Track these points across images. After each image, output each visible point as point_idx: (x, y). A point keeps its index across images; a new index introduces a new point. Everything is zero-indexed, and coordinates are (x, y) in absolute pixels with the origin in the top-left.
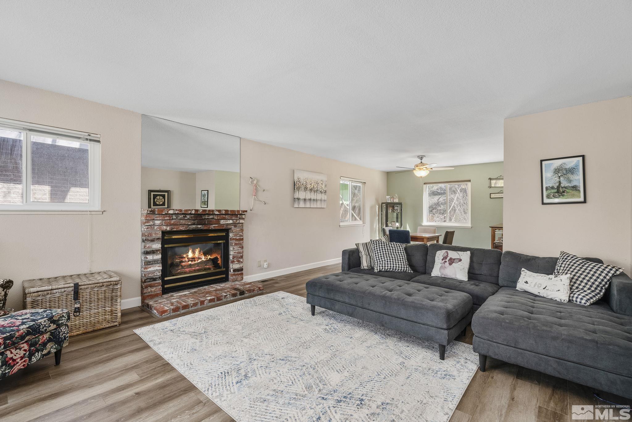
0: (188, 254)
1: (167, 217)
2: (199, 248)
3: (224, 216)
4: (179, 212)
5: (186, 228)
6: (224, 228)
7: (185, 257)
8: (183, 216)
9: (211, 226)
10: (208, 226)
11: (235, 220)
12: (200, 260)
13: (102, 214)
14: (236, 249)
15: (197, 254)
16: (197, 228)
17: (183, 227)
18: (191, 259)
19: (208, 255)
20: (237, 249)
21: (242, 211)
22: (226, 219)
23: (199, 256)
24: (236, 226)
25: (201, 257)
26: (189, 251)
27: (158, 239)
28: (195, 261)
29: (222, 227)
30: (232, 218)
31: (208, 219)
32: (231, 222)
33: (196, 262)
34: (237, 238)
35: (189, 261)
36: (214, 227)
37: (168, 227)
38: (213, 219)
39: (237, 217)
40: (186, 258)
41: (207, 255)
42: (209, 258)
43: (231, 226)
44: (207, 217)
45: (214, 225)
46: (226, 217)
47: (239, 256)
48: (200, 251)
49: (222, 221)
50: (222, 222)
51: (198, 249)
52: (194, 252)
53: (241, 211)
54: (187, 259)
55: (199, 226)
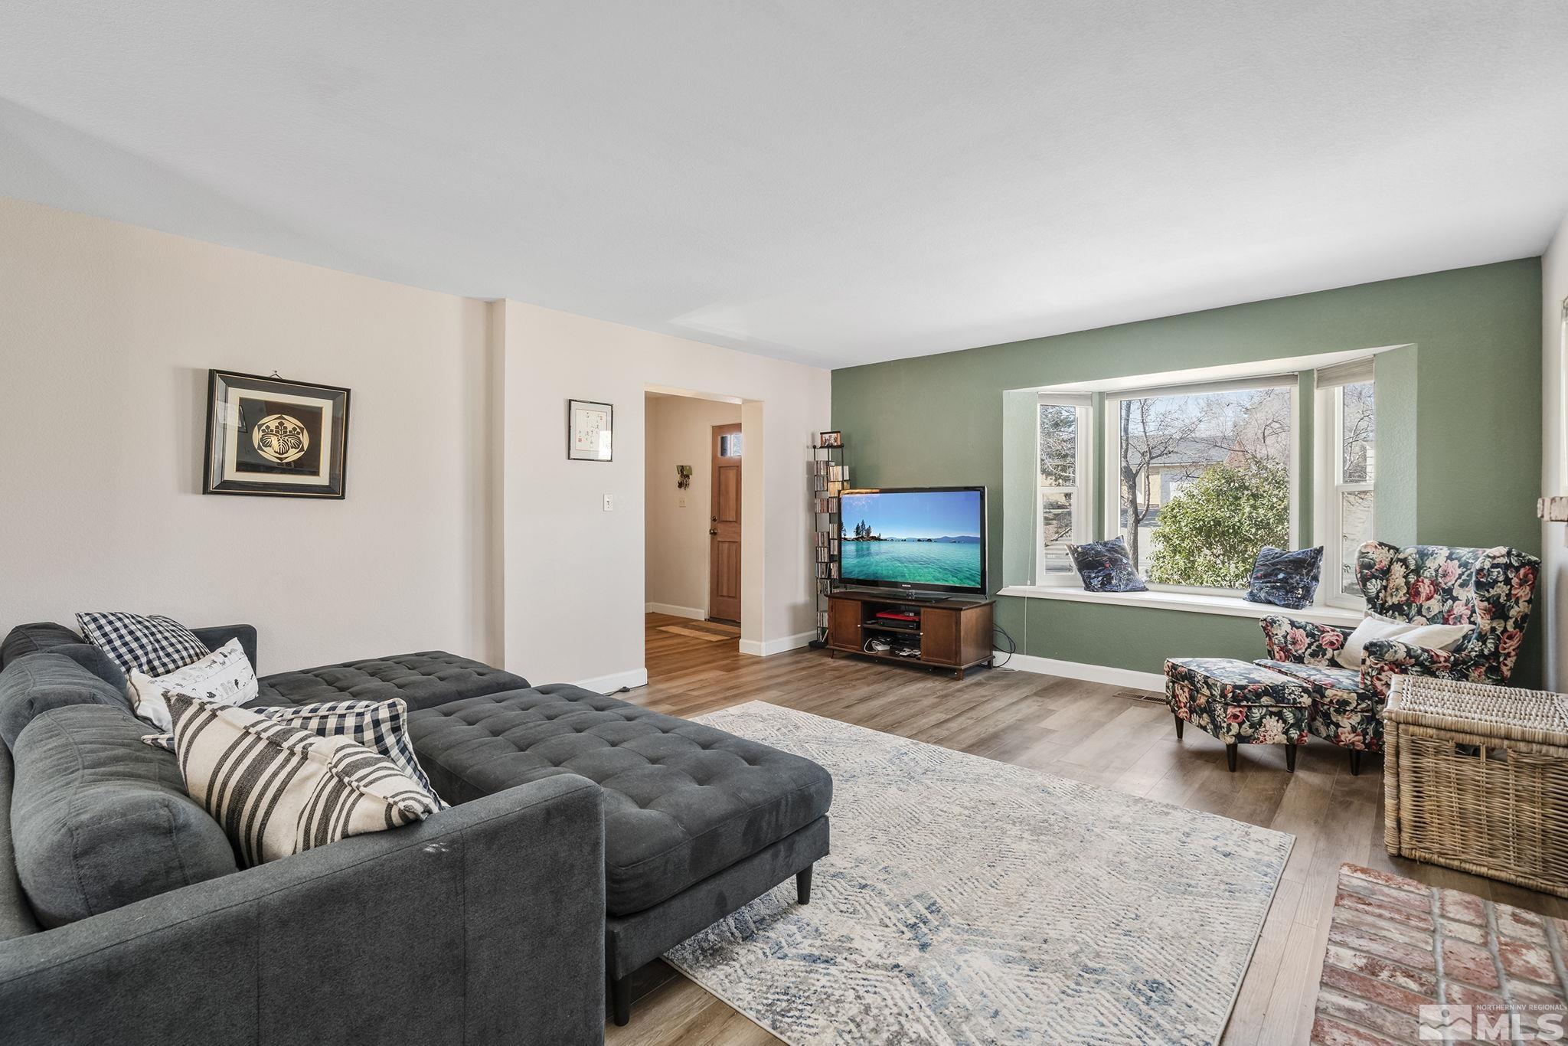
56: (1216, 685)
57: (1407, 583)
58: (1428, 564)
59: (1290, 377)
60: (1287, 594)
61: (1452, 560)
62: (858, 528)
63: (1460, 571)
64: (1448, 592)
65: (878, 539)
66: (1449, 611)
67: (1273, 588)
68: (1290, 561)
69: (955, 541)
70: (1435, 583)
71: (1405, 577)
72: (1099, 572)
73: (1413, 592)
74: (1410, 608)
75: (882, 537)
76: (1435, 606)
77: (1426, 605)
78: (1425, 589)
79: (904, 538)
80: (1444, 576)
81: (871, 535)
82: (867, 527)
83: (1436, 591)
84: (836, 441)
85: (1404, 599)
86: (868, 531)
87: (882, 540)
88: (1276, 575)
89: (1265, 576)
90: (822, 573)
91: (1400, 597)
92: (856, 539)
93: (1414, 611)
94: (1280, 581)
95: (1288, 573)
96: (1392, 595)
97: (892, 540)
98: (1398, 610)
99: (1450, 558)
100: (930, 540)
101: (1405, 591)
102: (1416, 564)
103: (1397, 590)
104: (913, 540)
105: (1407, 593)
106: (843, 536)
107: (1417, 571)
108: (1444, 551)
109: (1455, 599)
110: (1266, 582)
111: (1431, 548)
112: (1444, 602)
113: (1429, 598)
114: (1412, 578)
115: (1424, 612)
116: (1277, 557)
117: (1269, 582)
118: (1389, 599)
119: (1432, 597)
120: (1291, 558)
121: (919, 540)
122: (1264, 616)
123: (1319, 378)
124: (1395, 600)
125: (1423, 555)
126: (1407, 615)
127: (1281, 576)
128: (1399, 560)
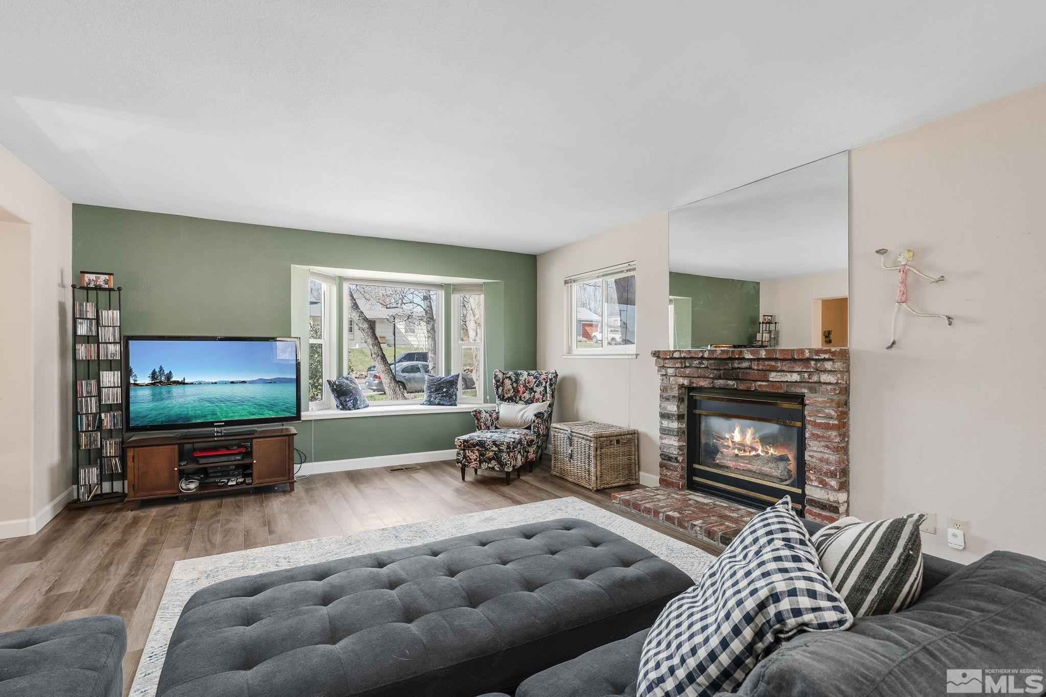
0: (733, 434)
1: (677, 363)
2: (752, 428)
3: (773, 364)
4: (685, 355)
5: (710, 384)
6: (782, 391)
7: (728, 439)
8: (697, 362)
9: (753, 385)
10: (748, 384)
11: (806, 375)
12: (754, 452)
13: (637, 358)
14: (815, 449)
15: (748, 440)
16: (728, 385)
17: (705, 381)
18: (738, 444)
19: (770, 447)
20: (819, 450)
21: (811, 350)
22: (779, 371)
23: (752, 443)
24: (815, 390)
25: (757, 447)
26: (735, 429)
27: (674, 397)
28: (745, 451)
29: (778, 388)
30: (793, 368)
31: (739, 368)
32: (795, 377)
33: (747, 454)
34: (818, 421)
35: (734, 449)
36: (760, 386)
37: (685, 379)
38: (750, 368)
39: (808, 368)
40: (730, 442)
41: (768, 447)
42: (770, 454)
43: (801, 387)
44: (736, 365)
45: (759, 383)
46: (778, 367)
47: (825, 470)
48: (754, 434)
49: (773, 374)
50: (773, 377)
51: (750, 428)
52: (743, 433)
53: (807, 351)
54: (730, 444)
55: (731, 383)
56: (503, 444)
57: (513, 387)
58: (520, 378)
59: (440, 286)
60: (450, 399)
61: (530, 376)
62: (154, 373)
63: (534, 380)
64: (532, 389)
65: (183, 383)
66: (533, 397)
67: (442, 396)
68: (447, 382)
69: (271, 382)
70: (525, 386)
71: (512, 384)
72: (350, 397)
73: (516, 391)
74: (516, 398)
75: (186, 381)
76: (527, 395)
77: (523, 396)
78: (521, 389)
79: (214, 381)
80: (529, 383)
81: (173, 379)
82: (166, 372)
83: (526, 390)
84: (106, 283)
85: (513, 394)
86: (169, 376)
87: (187, 384)
88: (442, 390)
89: (436, 391)
90: (88, 425)
91: (511, 394)
92: (151, 384)
93: (518, 399)
94: (445, 392)
95: (448, 388)
96: (507, 394)
97: (200, 383)
98: (510, 399)
99: (529, 375)
100: (244, 382)
101: (513, 391)
102: (515, 379)
103: (509, 391)
104: (226, 383)
105: (514, 391)
106: (132, 381)
107: (517, 381)
108: (526, 373)
109: (535, 392)
110: (438, 394)
111: (519, 372)
112: (531, 394)
113: (524, 393)
114: (515, 385)
115: (522, 399)
116: (439, 381)
117: (440, 393)
118: (505, 395)
119: (525, 392)
120: (447, 380)
121: (232, 382)
122: (475, 409)
123: (453, 289)
124: (509, 395)
125: (517, 375)
126: (515, 401)
127: (445, 390)
128: (507, 378)
